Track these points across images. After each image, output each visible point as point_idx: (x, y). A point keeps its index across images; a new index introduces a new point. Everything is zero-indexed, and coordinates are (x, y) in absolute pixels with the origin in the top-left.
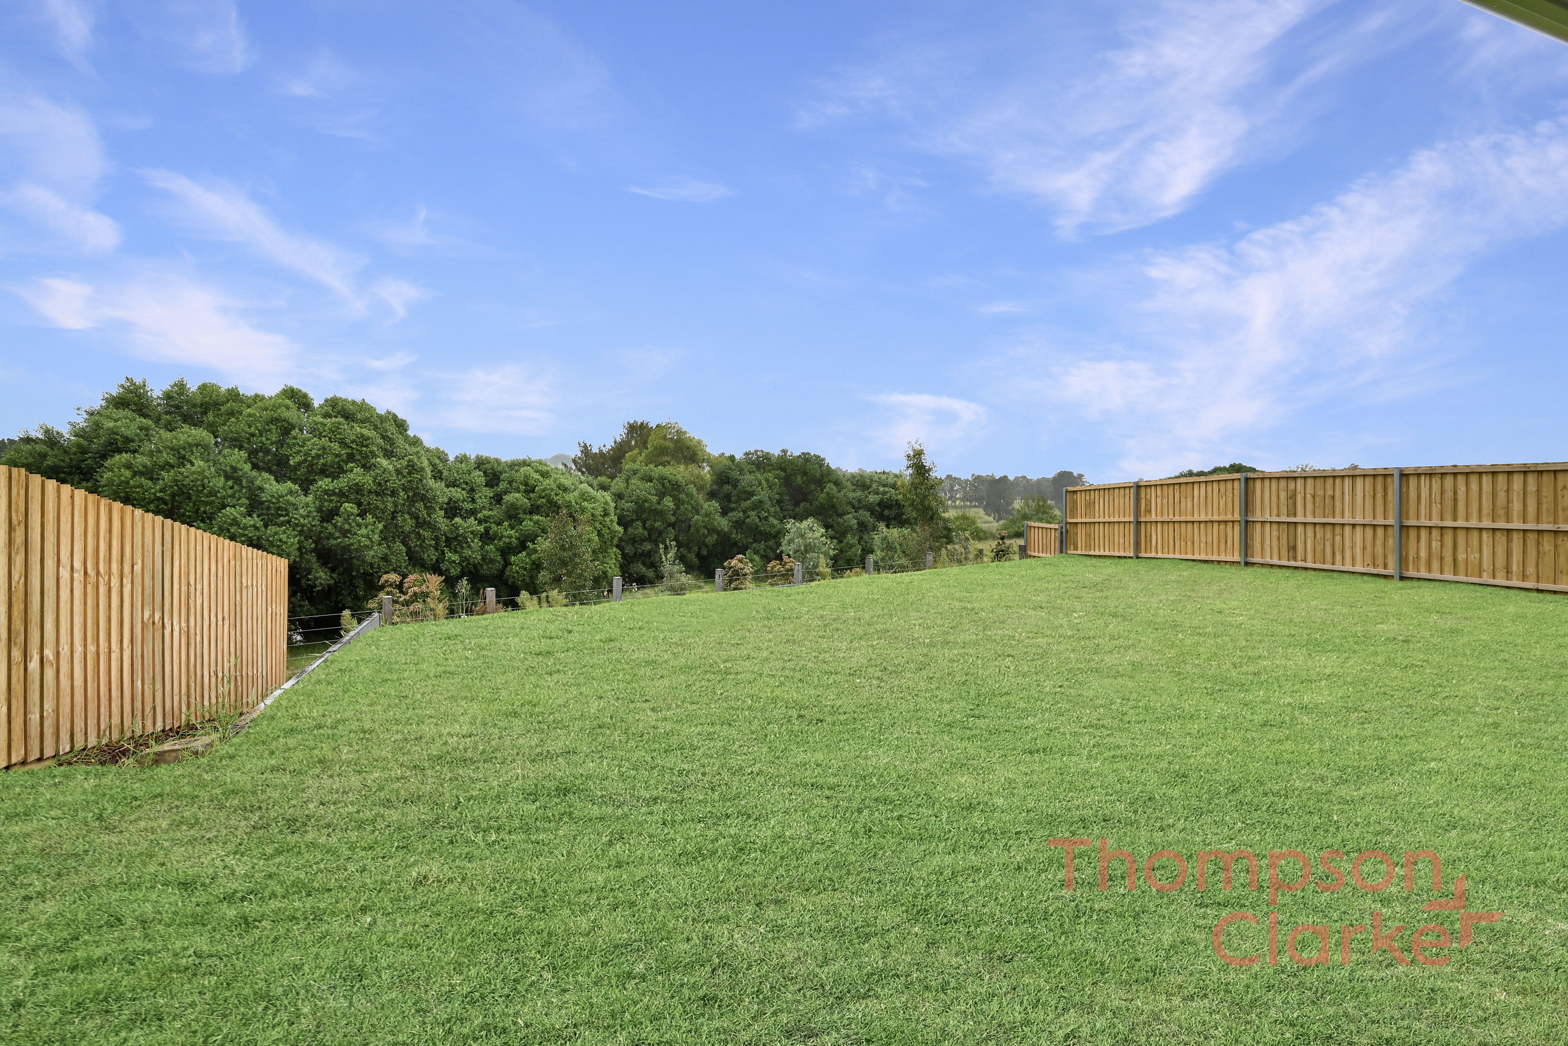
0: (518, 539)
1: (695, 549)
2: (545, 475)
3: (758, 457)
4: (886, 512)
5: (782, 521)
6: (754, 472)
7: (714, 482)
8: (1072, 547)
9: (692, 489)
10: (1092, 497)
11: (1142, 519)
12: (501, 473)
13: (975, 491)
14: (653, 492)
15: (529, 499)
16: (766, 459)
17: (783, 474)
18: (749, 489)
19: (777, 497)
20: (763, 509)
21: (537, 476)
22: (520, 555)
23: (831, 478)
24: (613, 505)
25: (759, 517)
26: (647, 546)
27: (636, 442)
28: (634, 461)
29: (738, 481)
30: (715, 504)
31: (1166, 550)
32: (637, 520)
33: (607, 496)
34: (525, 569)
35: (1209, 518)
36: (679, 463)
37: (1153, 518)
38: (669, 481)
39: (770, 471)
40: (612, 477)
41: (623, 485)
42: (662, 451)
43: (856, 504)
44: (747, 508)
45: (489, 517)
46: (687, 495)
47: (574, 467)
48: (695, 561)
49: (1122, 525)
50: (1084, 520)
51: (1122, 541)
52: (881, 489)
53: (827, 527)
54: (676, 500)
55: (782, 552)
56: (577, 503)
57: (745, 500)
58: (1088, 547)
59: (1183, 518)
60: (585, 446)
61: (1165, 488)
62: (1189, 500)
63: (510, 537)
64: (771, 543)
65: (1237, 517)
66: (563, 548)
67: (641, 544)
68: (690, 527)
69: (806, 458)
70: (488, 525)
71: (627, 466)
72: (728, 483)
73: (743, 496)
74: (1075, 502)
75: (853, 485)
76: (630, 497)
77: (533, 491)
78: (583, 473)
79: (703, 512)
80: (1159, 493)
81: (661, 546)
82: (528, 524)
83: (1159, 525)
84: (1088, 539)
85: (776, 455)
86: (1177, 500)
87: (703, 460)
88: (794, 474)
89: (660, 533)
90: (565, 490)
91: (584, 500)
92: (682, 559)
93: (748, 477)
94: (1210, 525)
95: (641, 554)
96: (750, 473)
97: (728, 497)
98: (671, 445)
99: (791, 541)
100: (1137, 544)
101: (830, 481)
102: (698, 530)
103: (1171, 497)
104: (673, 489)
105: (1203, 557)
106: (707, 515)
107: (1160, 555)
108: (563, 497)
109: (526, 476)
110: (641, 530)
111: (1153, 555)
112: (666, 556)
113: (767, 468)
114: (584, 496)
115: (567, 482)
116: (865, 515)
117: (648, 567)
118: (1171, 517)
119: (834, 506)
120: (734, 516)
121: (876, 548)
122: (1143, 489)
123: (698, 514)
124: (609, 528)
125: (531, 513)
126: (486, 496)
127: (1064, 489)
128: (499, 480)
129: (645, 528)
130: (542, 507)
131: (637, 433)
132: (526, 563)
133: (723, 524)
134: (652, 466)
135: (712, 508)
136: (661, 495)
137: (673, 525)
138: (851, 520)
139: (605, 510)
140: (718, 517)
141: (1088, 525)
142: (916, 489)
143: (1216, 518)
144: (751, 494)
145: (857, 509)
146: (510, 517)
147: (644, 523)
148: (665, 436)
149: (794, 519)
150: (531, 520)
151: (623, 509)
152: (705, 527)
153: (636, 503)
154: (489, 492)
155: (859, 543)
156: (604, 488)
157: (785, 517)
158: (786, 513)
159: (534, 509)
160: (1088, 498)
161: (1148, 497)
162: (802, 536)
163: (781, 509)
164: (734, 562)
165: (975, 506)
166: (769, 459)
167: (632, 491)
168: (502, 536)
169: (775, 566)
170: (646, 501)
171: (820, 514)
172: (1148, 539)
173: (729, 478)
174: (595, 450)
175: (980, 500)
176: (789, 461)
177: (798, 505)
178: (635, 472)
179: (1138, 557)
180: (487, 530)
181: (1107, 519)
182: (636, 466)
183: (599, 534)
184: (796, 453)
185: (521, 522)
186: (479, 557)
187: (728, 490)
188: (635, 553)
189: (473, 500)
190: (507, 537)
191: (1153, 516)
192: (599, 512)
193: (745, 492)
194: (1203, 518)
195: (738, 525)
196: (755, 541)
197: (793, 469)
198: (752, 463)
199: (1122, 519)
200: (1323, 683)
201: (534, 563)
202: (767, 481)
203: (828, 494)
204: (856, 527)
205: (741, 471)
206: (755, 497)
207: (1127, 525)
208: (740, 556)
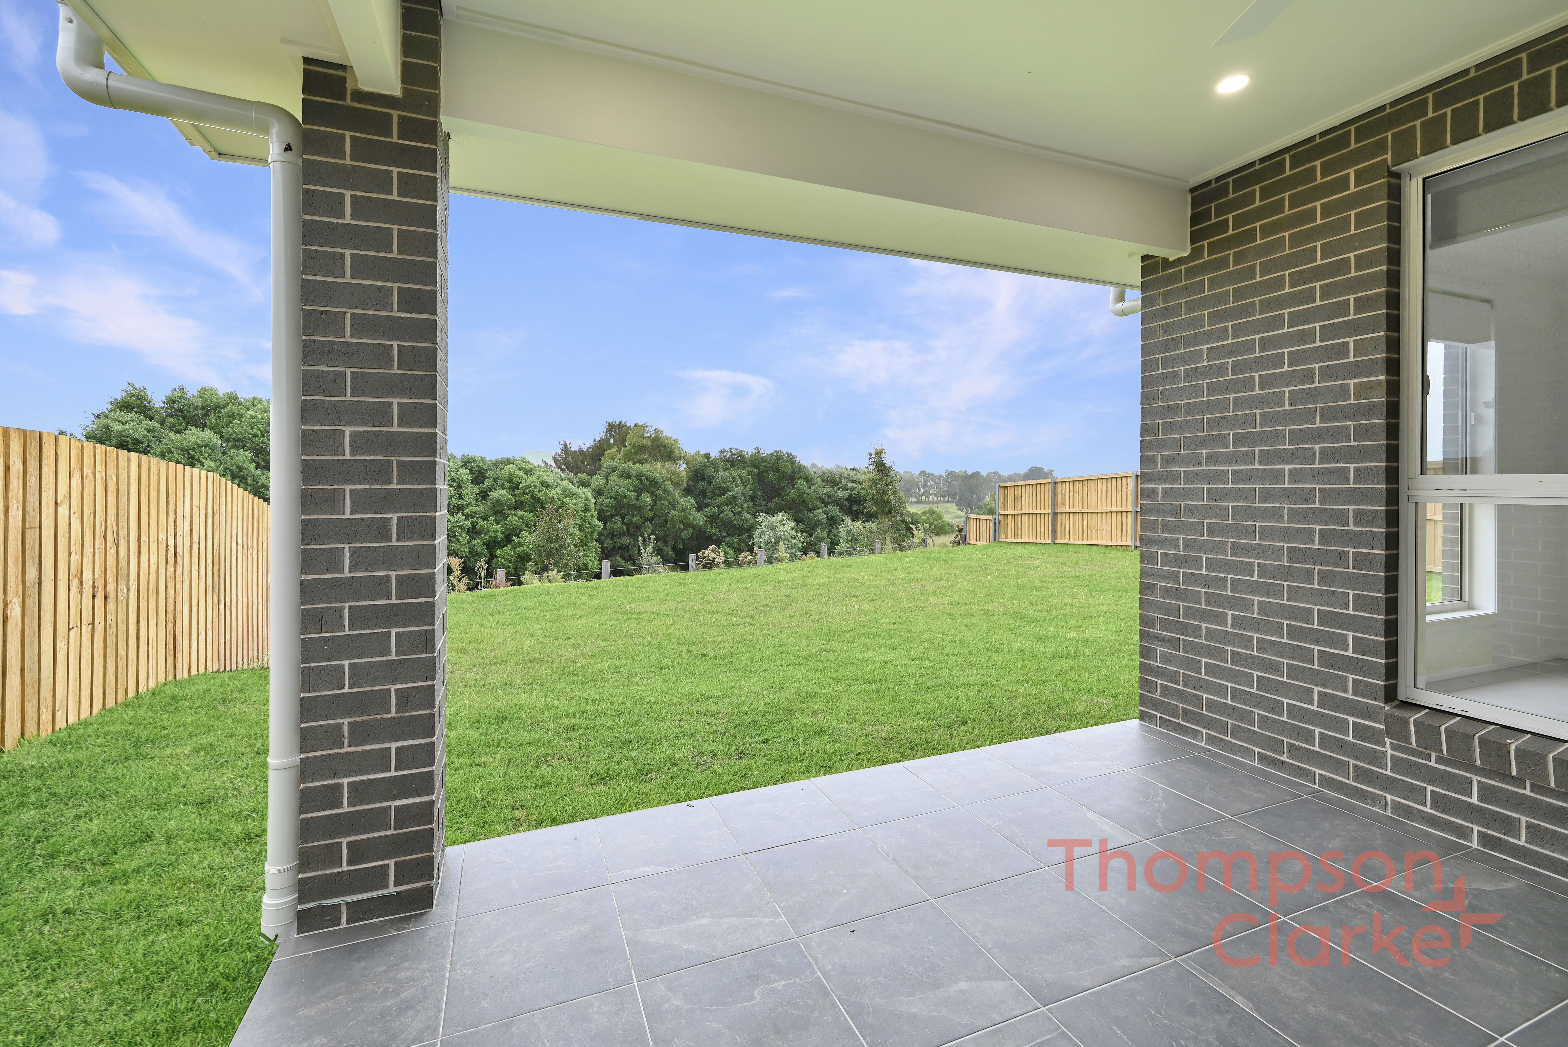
0: (503, 533)
1: (672, 542)
2: (528, 472)
3: (733, 454)
4: (855, 507)
5: (754, 515)
6: (728, 469)
7: (690, 479)
8: (1003, 536)
9: (668, 485)
10: (1020, 492)
11: (1058, 511)
12: (486, 471)
13: (948, 487)
14: (632, 488)
15: (514, 495)
16: (740, 456)
17: (756, 471)
18: (723, 485)
19: (750, 493)
20: (737, 504)
21: (521, 474)
22: (506, 548)
23: (801, 474)
24: (593, 501)
25: (733, 512)
26: (626, 540)
27: (615, 440)
28: (613, 459)
29: (713, 477)
30: (691, 500)
31: (1076, 537)
32: (616, 515)
33: (588, 492)
34: (510, 562)
35: (1109, 509)
36: (656, 460)
37: (1067, 510)
38: (647, 478)
39: (743, 468)
40: (591, 475)
41: (602, 482)
42: (641, 449)
43: (826, 499)
44: (721, 504)
45: (475, 513)
46: (664, 491)
47: (554, 465)
48: (671, 553)
49: (1043, 516)
50: (1013, 512)
51: (1043, 530)
52: (850, 485)
53: (797, 521)
54: (654, 496)
55: (753, 544)
56: (559, 499)
57: (720, 496)
58: (1016, 535)
59: (1090, 510)
60: (565, 445)
61: (1076, 483)
62: (1094, 493)
63: (496, 531)
64: (744, 537)
65: (1130, 508)
66: (550, 540)
67: (620, 538)
68: (666, 521)
69: (778, 456)
70: (475, 520)
71: (607, 463)
72: (704, 479)
73: (718, 492)
74: (1006, 496)
75: (824, 481)
76: (609, 493)
77: (517, 488)
78: (563, 470)
79: (679, 507)
80: (1072, 489)
81: (640, 539)
82: (513, 519)
83: (1071, 515)
84: (1016, 529)
85: (750, 453)
86: (1085, 494)
87: (680, 458)
88: (767, 472)
89: (638, 528)
90: (548, 486)
91: (566, 497)
92: (659, 552)
93: (724, 474)
94: (1109, 515)
95: (619, 548)
96: (725, 469)
97: (703, 493)
98: (649, 443)
99: (762, 534)
100: (1055, 532)
101: (801, 478)
102: (674, 525)
103: (1081, 492)
104: (651, 485)
105: (1105, 543)
106: (683, 510)
107: (1072, 542)
108: (546, 493)
109: (510, 474)
110: (619, 524)
111: (1067, 541)
112: (645, 549)
113: (741, 465)
114: (565, 492)
115: (550, 480)
116: (834, 510)
117: (626, 561)
118: (1081, 508)
119: (804, 501)
120: (709, 511)
121: (841, 540)
122: (1059, 485)
123: (674, 509)
124: (589, 523)
125: (515, 509)
126: (472, 493)
127: (997, 485)
128: (484, 478)
129: (623, 523)
130: (526, 503)
131: (615, 432)
132: (512, 556)
133: (699, 518)
134: (630, 463)
135: (687, 504)
136: (639, 491)
137: (650, 520)
138: (821, 514)
139: (586, 505)
140: (693, 512)
141: (1016, 516)
142: (876, 484)
143: (1114, 509)
144: (726, 490)
145: (826, 504)
146: (496, 513)
147: (623, 518)
148: (643, 434)
149: (766, 513)
150: (515, 515)
151: (602, 505)
152: (680, 522)
153: (615, 499)
154: (475, 489)
155: (828, 536)
156: (583, 484)
157: (757, 512)
158: (759, 508)
159: (519, 505)
160: (1016, 493)
161: (1063, 492)
162: (773, 529)
163: (754, 504)
164: (707, 552)
165: (948, 502)
166: (743, 457)
167: (611, 487)
168: (488, 531)
169: (746, 557)
170: (625, 497)
171: (791, 509)
172: (1063, 528)
173: (704, 475)
174: (575, 448)
175: (953, 495)
176: (762, 458)
177: (771, 501)
178: (614, 470)
179: (1054, 543)
180: (474, 525)
181: (1031, 511)
182: (614, 464)
183: (581, 529)
184: (769, 451)
185: (506, 518)
186: (467, 551)
187: (704, 486)
188: (614, 546)
189: (460, 497)
190: (493, 531)
191: (1067, 508)
192: (581, 507)
193: (720, 488)
194: (1105, 509)
195: (713, 519)
196: (729, 535)
197: (765, 467)
198: (727, 460)
199: (1043, 511)
200: (1101, 619)
201: (519, 556)
202: (741, 477)
203: (799, 489)
204: (825, 521)
205: (716, 468)
206: (729, 493)
207: (1047, 516)
208: (713, 547)
